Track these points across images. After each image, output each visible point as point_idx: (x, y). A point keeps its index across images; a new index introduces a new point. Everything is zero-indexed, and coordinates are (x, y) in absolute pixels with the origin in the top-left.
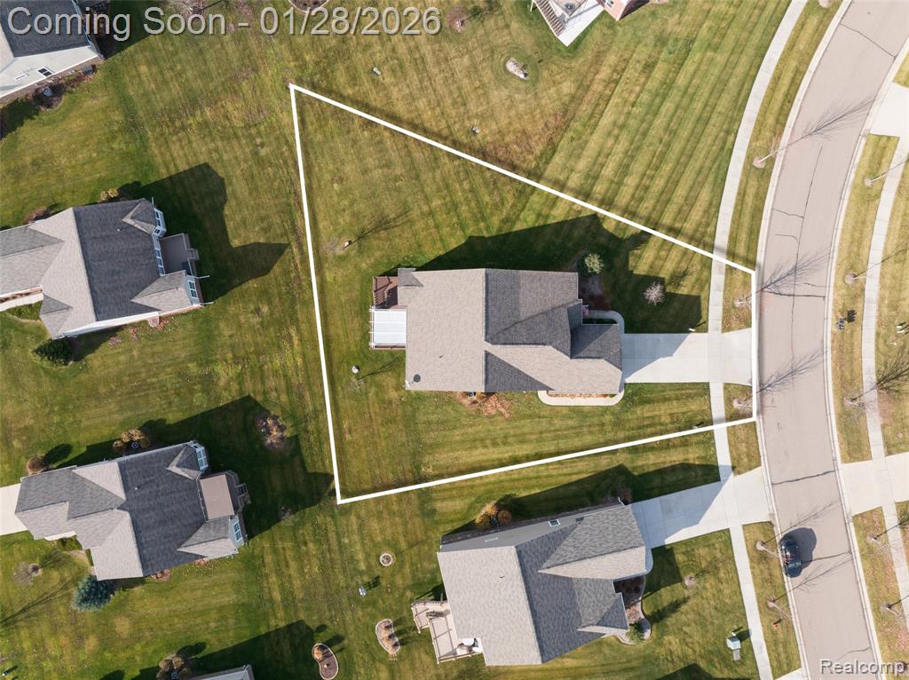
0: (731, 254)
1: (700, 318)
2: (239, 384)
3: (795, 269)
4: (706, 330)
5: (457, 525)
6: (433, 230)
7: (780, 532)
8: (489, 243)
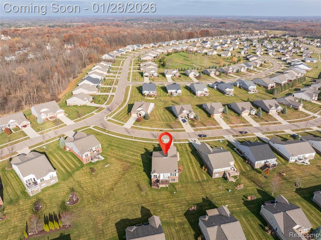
2: (181, 217)
3: (153, 135)
5: (209, 176)
6: (141, 177)
8: (145, 168)
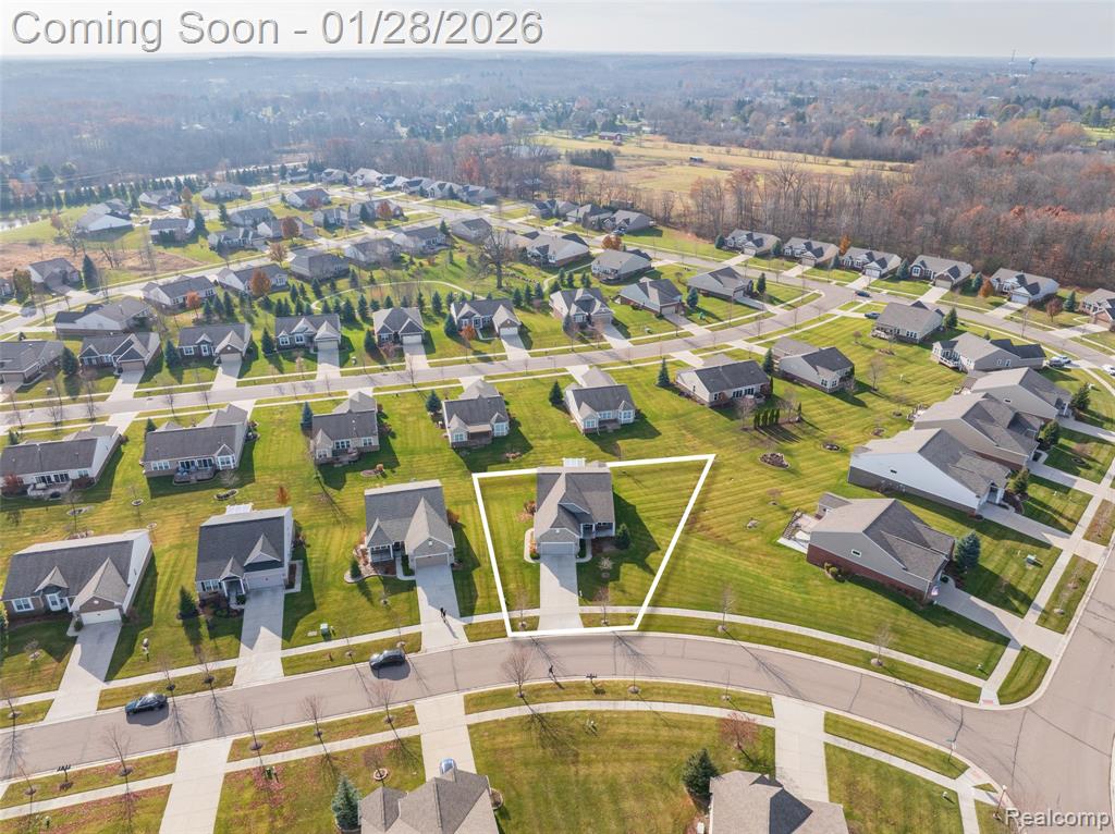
0: (648, 618)
1: (591, 600)
4: (581, 605)
7: (410, 657)
